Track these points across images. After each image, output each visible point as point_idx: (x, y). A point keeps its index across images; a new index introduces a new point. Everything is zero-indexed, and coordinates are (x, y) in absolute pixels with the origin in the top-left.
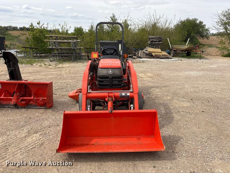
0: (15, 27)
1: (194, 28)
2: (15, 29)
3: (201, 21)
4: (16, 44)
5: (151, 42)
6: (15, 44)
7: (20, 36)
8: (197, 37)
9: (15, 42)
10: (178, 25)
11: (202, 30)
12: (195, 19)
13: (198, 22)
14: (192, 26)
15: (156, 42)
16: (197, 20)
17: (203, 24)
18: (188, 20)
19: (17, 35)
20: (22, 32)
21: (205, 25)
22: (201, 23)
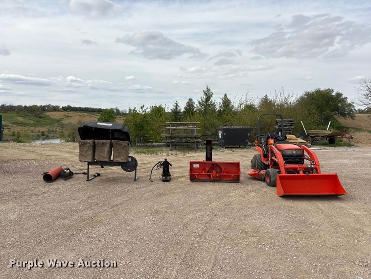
0: (56, 106)
1: (328, 102)
2: (55, 109)
3: (340, 92)
4: (56, 131)
5: (280, 126)
6: (54, 130)
7: (63, 119)
8: (336, 116)
9: (56, 127)
10: (302, 98)
11: (342, 105)
12: (329, 89)
13: (334, 94)
14: (326, 101)
15: (286, 126)
16: (333, 90)
17: (343, 97)
18: (318, 92)
19: (59, 118)
20: (66, 113)
21: (346, 98)
22: (339, 95)
